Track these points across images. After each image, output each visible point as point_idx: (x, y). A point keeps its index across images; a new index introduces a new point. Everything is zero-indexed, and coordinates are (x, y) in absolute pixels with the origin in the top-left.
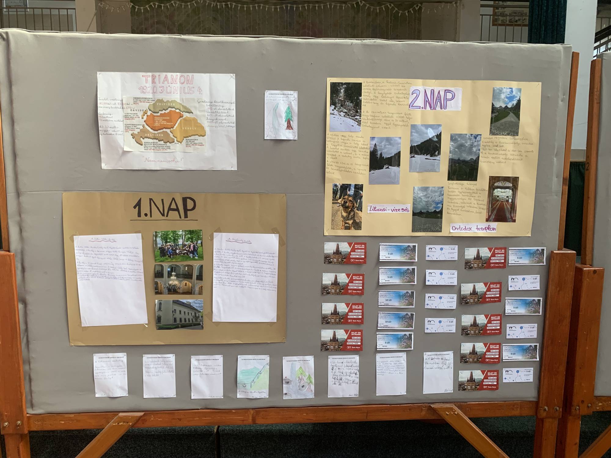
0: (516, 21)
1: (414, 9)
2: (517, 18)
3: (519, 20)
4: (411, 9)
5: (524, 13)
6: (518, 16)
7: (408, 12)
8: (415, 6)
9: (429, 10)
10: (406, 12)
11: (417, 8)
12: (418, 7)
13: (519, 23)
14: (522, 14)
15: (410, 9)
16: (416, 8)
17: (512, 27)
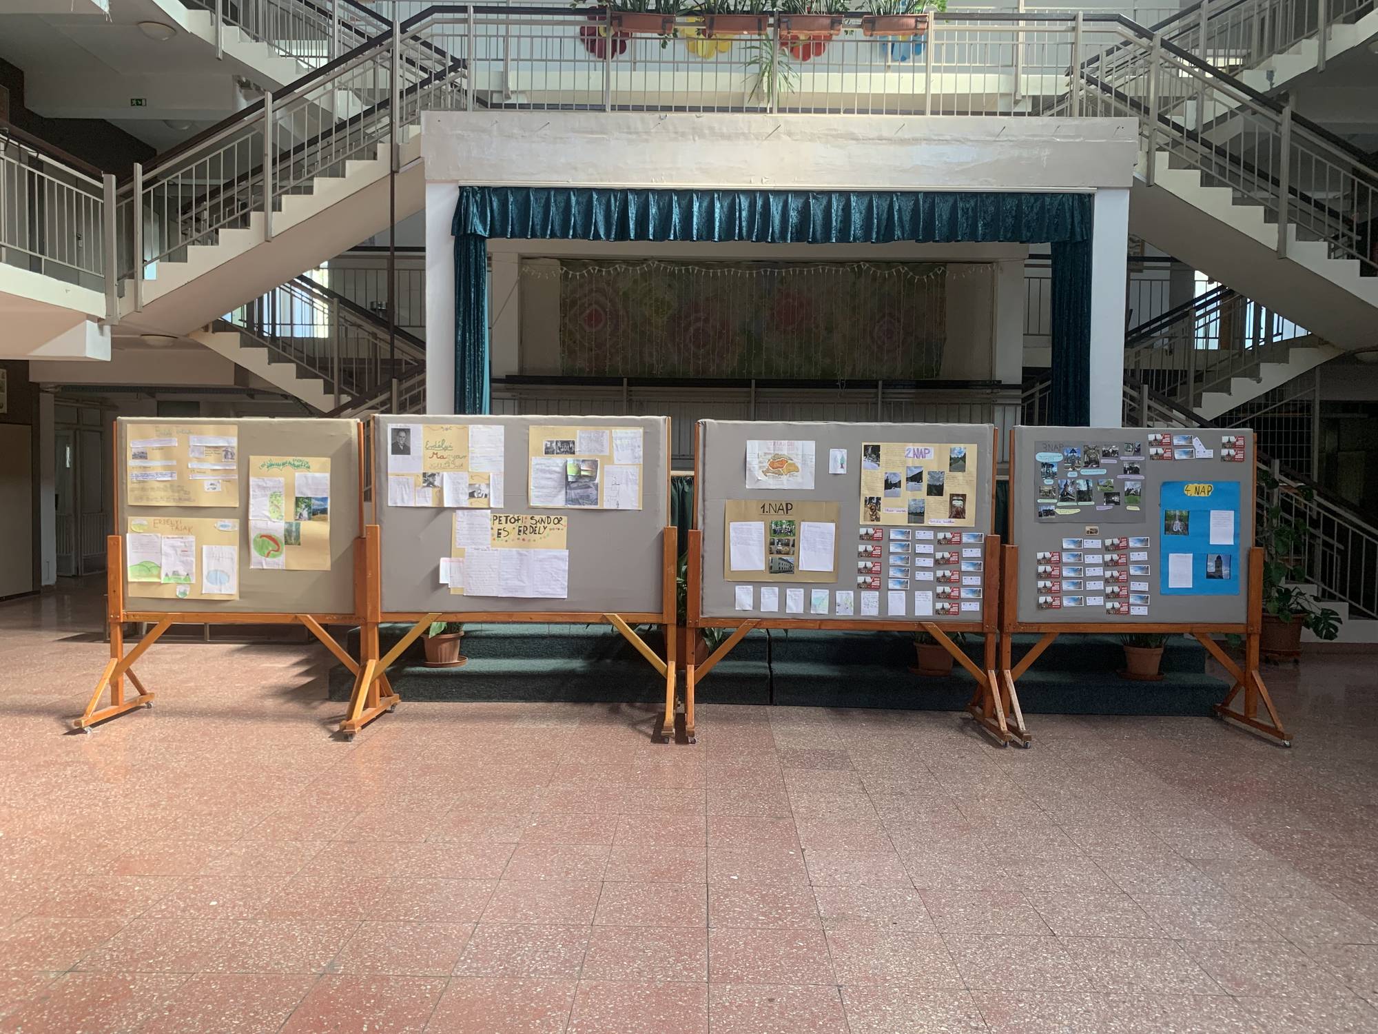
4: (931, 274)
7: (927, 277)
8: (936, 269)
10: (925, 277)
11: (939, 273)
12: (941, 271)
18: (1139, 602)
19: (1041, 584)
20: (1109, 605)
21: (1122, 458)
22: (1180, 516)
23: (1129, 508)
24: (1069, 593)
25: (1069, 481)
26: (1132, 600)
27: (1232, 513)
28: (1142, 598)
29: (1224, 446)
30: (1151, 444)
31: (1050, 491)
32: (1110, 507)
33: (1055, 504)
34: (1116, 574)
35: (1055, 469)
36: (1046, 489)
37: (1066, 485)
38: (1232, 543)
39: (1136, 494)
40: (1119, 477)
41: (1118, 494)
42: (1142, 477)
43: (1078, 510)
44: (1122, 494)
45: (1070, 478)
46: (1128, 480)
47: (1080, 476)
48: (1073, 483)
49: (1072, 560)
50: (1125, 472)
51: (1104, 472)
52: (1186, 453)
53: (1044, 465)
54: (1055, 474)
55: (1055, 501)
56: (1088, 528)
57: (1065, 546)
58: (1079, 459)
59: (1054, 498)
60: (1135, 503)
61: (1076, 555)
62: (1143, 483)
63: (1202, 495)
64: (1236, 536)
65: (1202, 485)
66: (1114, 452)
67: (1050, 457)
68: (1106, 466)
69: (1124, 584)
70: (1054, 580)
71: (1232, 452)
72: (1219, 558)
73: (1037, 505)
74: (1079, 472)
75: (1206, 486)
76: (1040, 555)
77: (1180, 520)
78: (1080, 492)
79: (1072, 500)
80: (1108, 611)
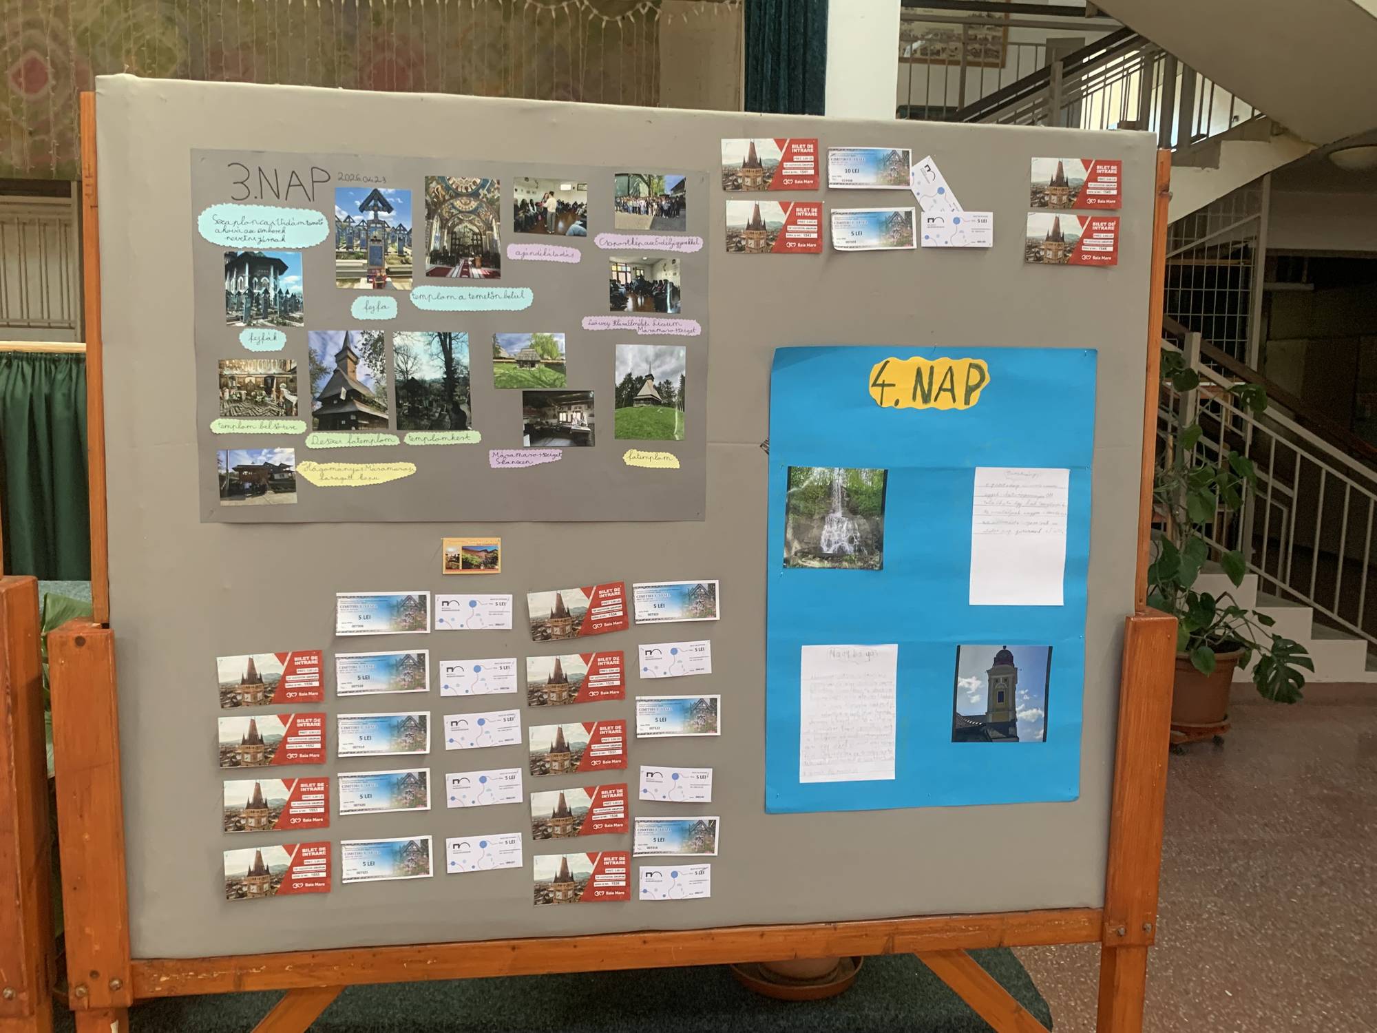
0: (938, 53)
1: (637, 14)
2: (939, 46)
3: (944, 50)
4: (629, 13)
5: (954, 36)
6: (940, 42)
7: (623, 18)
8: (639, 6)
9: (670, 16)
10: (619, 18)
11: (644, 12)
12: (647, 9)
13: (943, 56)
14: (949, 37)
15: (626, 12)
16: (641, 10)
17: (926, 66)
18: (674, 848)
19: (238, 792)
20: (547, 867)
21: (604, 240)
22: (849, 493)
23: (635, 458)
24: (366, 825)
25: (358, 340)
26: (644, 840)
27: (1060, 478)
28: (686, 832)
29: (1039, 199)
30: (732, 183)
31: (269, 384)
32: (552, 453)
33: (296, 441)
34: (576, 735)
35: (291, 283)
36: (253, 371)
37: (344, 355)
38: (1055, 597)
39: (664, 398)
40: (587, 323)
41: (583, 399)
42: (690, 327)
43: (404, 469)
44: (605, 401)
45: (365, 326)
46: (631, 337)
47: (410, 318)
48: (378, 347)
49: (380, 684)
50: (617, 303)
51: (520, 299)
52: (884, 224)
53: (236, 262)
54: (290, 305)
55: (297, 426)
56: (453, 547)
57: (347, 622)
58: (402, 237)
59: (289, 411)
60: (660, 438)
61: (402, 663)
62: (698, 352)
63: (944, 402)
64: (1075, 568)
65: (941, 365)
66: (566, 210)
67: (269, 227)
68: (529, 274)
69: (611, 777)
70: (296, 772)
71: (1071, 225)
72: (1004, 659)
73: (211, 444)
74: (403, 299)
75: (961, 365)
76: (232, 669)
77: (852, 511)
78: (410, 390)
79: (375, 423)
80: (542, 893)
